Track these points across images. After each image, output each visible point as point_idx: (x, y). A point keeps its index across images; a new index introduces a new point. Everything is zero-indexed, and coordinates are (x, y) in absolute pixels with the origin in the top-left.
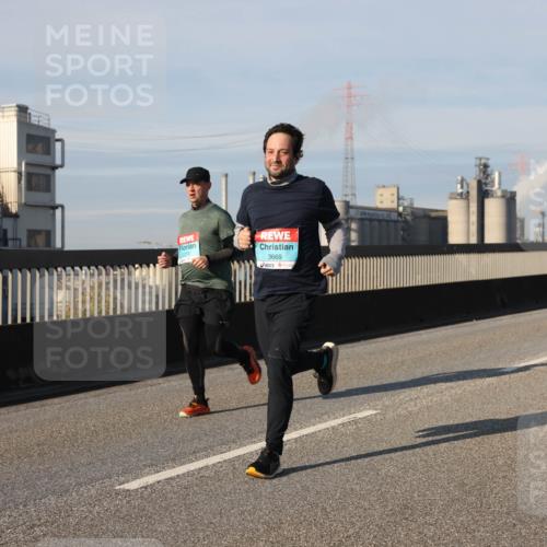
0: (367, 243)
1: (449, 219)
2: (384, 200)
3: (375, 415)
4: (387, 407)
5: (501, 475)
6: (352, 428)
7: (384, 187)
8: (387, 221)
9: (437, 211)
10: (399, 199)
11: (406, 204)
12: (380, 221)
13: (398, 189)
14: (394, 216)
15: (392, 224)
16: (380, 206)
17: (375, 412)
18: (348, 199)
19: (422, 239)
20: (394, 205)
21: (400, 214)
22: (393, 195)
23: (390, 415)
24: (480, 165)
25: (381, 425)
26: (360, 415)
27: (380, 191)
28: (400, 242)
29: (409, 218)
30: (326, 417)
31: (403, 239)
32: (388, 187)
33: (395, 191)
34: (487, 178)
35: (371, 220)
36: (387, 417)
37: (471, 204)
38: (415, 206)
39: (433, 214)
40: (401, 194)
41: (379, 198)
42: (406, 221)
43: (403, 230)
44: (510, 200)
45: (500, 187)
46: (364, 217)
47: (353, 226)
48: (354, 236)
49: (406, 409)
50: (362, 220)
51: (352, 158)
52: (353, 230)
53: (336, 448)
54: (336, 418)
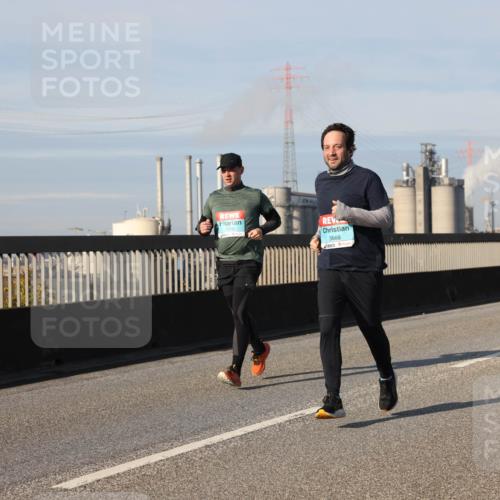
1: (395, 207)
6: (299, 425)
18: (289, 185)
24: (426, 151)
30: (272, 413)
34: (433, 165)
35: (314, 208)
37: (418, 193)
44: (458, 188)
45: (447, 175)
46: (306, 204)
47: (296, 214)
48: (296, 224)
49: (356, 405)
50: (304, 207)
51: (293, 143)
52: (296, 218)
53: (284, 446)
54: (283, 414)
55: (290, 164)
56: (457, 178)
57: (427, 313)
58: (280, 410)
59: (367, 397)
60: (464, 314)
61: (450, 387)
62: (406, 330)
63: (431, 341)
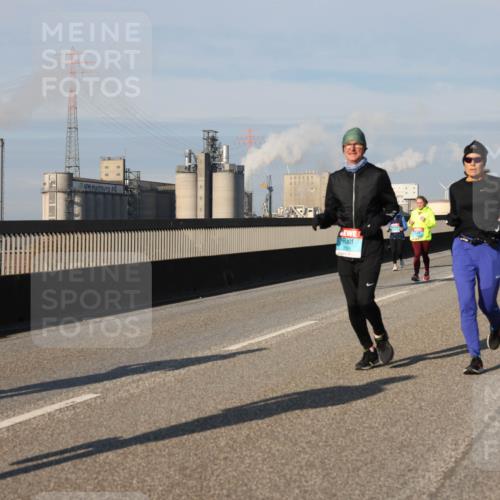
0: (92, 218)
1: (177, 193)
2: (110, 173)
3: (95, 398)
4: (108, 389)
5: (222, 456)
6: (70, 414)
7: (109, 159)
8: (113, 195)
9: (164, 184)
10: (125, 172)
11: (132, 177)
12: (104, 194)
13: (124, 161)
14: (120, 190)
15: (118, 198)
16: (105, 178)
17: (95, 395)
18: (71, 171)
19: (149, 214)
20: (121, 178)
21: (126, 188)
22: (119, 167)
23: (111, 398)
24: (208, 137)
25: (101, 409)
26: (78, 399)
27: (106, 163)
28: (126, 217)
29: (135, 192)
30: (41, 402)
31: (130, 214)
32: (113, 159)
33: (121, 163)
34: (214, 152)
35: (96, 193)
36: (108, 400)
37: (199, 179)
38: (142, 179)
39: (161, 188)
40: (127, 167)
41: (104, 171)
42: (132, 195)
43: (129, 204)
44: (238, 174)
45: (227, 162)
46: (88, 190)
47: (77, 199)
48: (77, 210)
49: (128, 391)
50: (86, 193)
51: (76, 129)
52: (77, 204)
53: (52, 435)
54: (53, 403)
55: (73, 148)
56: (237, 164)
57: (203, 297)
58: (50, 399)
59: (140, 383)
60: (239, 297)
61: (222, 369)
62: (182, 314)
63: (206, 325)
